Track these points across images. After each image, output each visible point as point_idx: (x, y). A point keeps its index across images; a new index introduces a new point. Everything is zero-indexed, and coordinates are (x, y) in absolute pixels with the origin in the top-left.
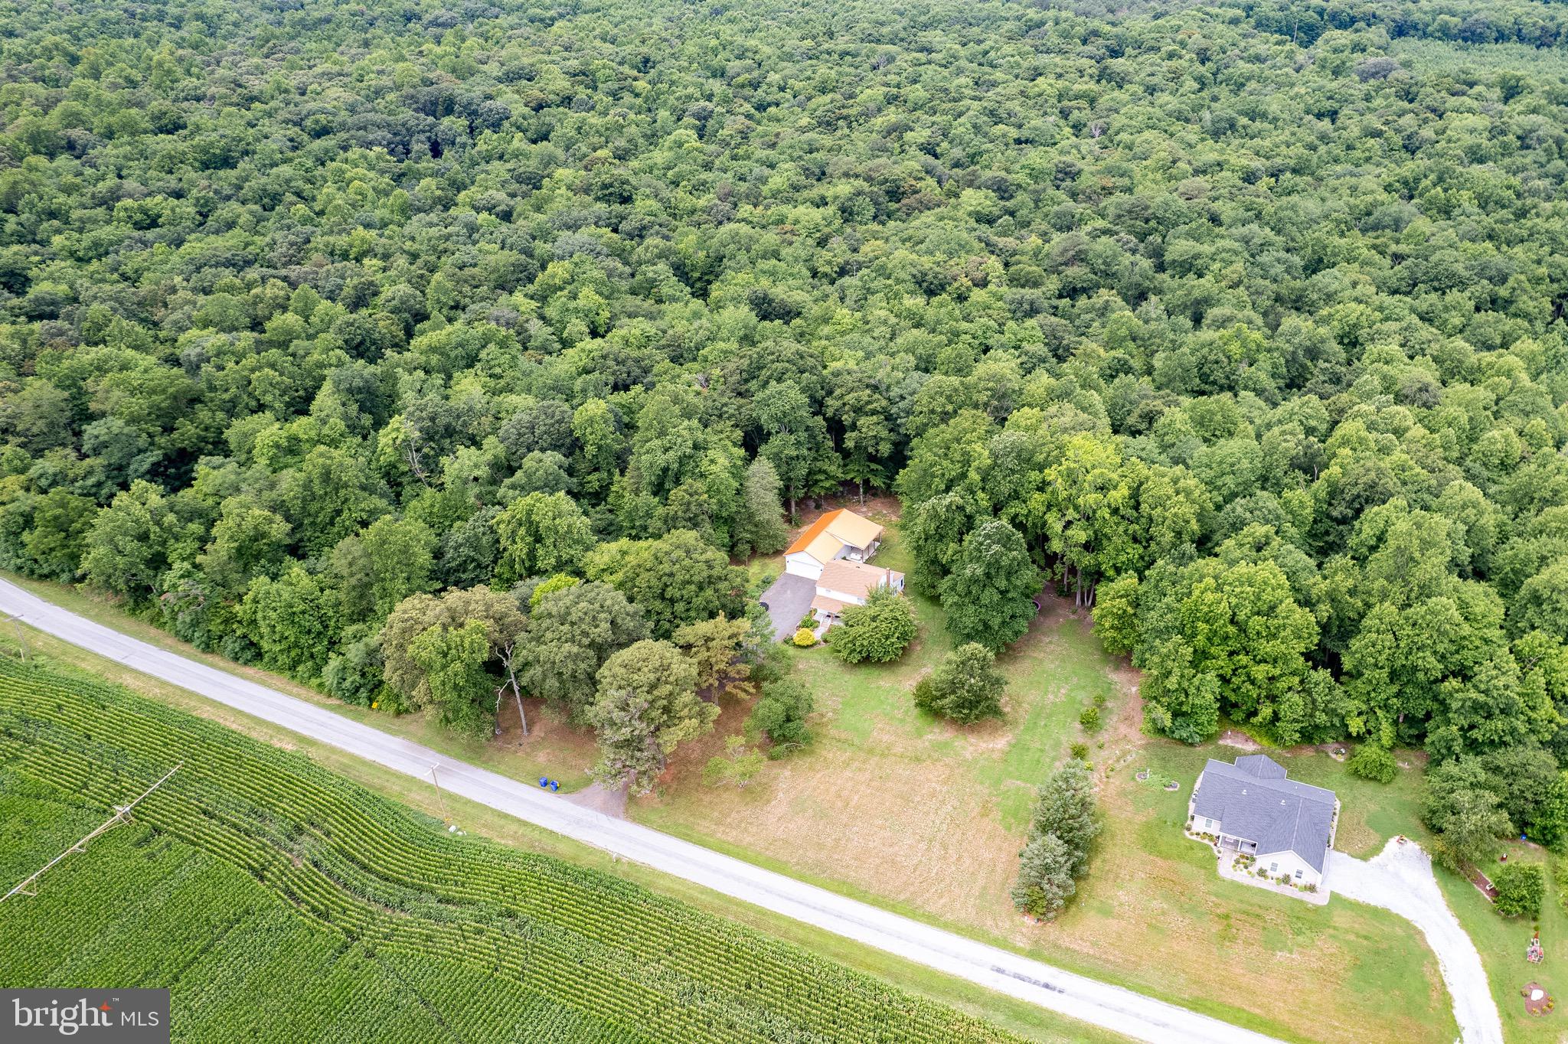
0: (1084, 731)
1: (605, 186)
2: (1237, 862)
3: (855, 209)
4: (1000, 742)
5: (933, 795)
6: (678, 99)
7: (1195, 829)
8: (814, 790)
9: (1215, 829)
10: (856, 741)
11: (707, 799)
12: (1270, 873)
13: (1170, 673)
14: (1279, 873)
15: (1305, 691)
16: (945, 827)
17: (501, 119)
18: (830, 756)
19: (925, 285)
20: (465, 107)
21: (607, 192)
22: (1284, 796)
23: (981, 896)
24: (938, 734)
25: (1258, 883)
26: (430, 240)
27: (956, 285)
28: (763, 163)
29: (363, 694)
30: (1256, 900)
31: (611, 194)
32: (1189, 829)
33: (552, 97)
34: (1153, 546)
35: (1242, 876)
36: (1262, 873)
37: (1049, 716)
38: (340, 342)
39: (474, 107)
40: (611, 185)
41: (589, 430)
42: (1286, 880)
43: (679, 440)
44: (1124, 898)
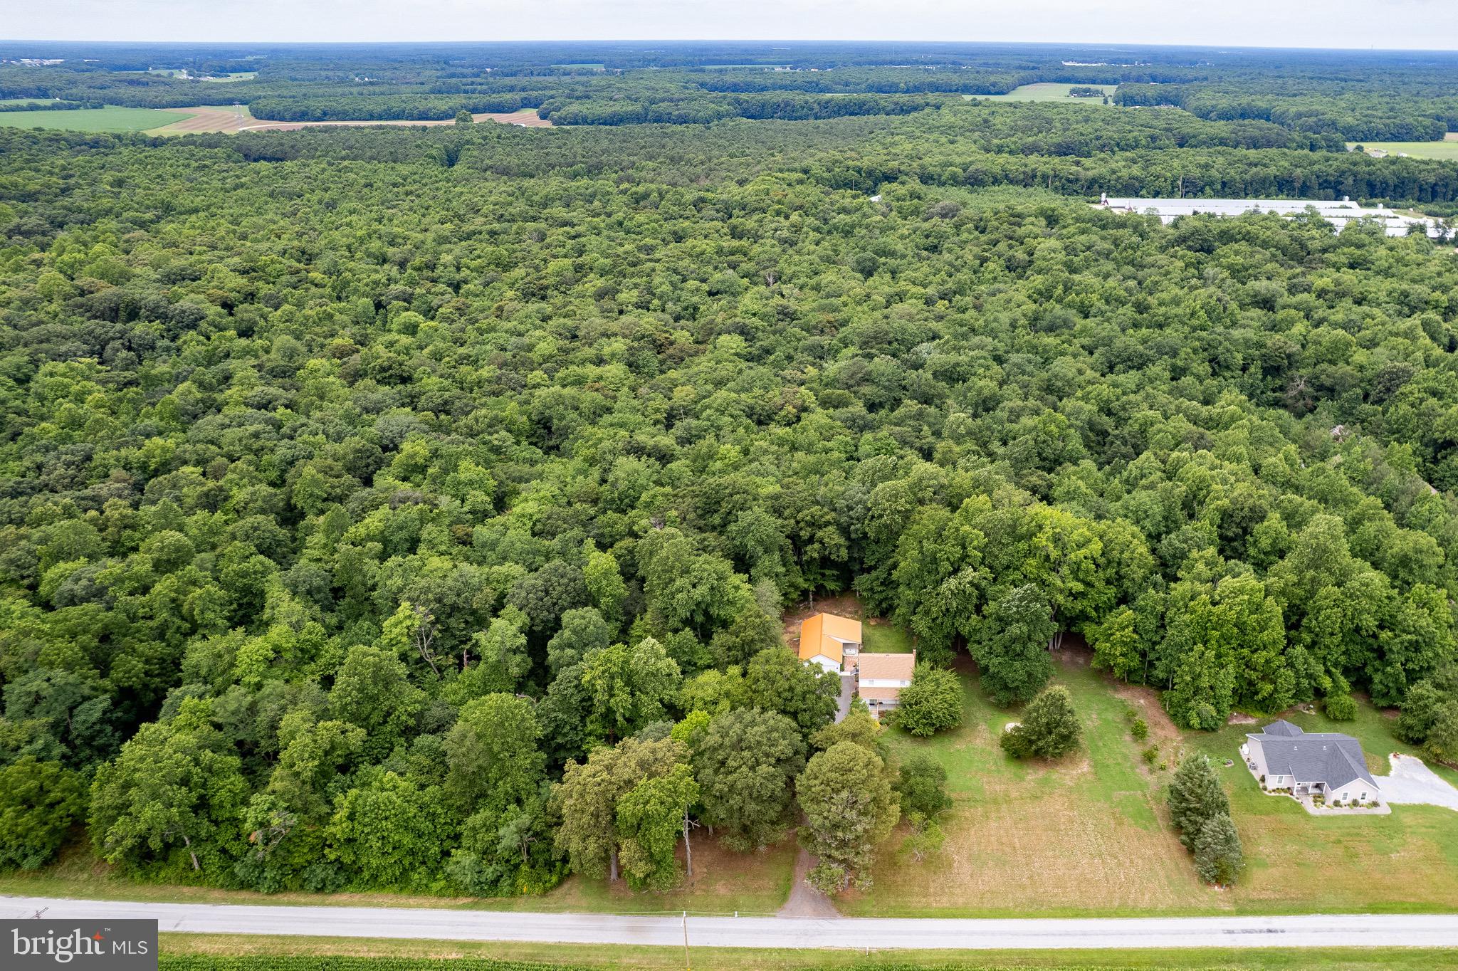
0: (1136, 741)
1: (383, 369)
2: (1315, 801)
3: (640, 362)
4: (1085, 767)
5: (1071, 821)
6: (367, 285)
7: (1270, 787)
8: (979, 844)
9: (1286, 781)
10: (977, 797)
11: (899, 879)
12: (1343, 802)
13: (1200, 675)
14: (1349, 800)
15: (1291, 665)
16: (1101, 841)
17: (196, 320)
18: (967, 814)
19: (755, 417)
20: (152, 311)
21: (387, 374)
22: (1323, 743)
23: (1170, 883)
24: (1033, 776)
25: (1337, 811)
26: (240, 440)
27: (783, 413)
28: (512, 334)
29: (505, 883)
30: (1347, 824)
31: (391, 376)
32: (1265, 789)
33: (235, 294)
34: (1127, 583)
35: (1323, 810)
36: (1337, 804)
37: (1101, 737)
38: (253, 549)
39: (162, 310)
40: (390, 368)
41: (604, 582)
42: (1355, 803)
43: (706, 574)
44: (1267, 851)
